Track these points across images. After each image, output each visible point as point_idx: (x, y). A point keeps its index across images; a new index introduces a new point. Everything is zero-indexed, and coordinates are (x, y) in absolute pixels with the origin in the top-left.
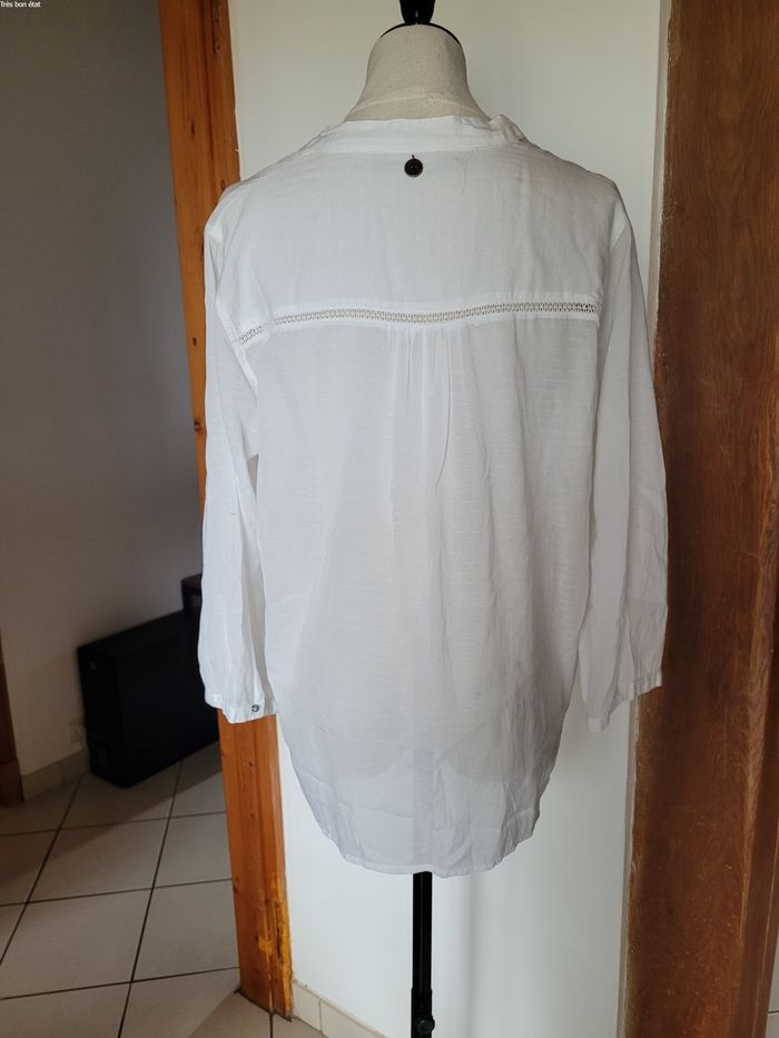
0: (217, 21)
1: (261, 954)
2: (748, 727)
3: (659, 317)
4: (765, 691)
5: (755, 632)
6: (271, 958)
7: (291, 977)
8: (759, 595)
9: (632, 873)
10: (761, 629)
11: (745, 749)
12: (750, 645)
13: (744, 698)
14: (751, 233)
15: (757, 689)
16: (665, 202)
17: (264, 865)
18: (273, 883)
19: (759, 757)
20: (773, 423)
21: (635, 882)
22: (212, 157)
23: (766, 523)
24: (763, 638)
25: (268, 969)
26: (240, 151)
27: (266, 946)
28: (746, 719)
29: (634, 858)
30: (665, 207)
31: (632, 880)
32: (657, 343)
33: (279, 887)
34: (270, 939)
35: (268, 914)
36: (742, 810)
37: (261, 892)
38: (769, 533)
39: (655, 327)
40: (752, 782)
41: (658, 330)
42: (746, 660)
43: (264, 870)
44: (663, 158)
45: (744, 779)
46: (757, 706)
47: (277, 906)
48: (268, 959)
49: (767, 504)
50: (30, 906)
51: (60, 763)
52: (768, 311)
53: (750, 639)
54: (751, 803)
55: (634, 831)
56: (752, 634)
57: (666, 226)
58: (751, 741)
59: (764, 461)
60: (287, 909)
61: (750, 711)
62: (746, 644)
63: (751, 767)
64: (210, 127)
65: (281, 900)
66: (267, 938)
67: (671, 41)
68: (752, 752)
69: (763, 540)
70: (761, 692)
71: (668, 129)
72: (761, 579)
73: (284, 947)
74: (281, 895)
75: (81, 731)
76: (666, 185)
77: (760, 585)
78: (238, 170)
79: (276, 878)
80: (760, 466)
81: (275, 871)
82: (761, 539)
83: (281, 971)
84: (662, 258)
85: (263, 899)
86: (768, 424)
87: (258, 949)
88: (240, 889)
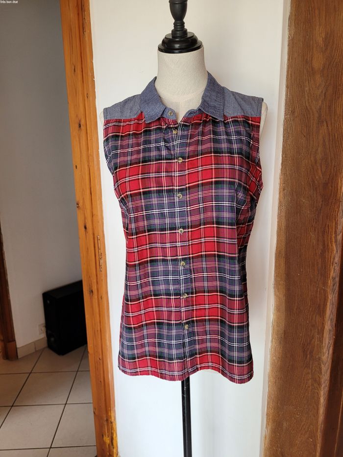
0: (84, 18)
1: (104, 443)
2: (321, 373)
3: (282, 166)
4: (330, 356)
5: (326, 327)
6: (109, 445)
7: (117, 455)
8: (328, 309)
9: (265, 434)
10: (329, 326)
11: (320, 384)
12: (323, 334)
13: (320, 359)
14: (327, 126)
15: (326, 355)
16: (286, 109)
17: (106, 404)
18: (109, 413)
19: (327, 389)
20: (336, 224)
21: (267, 439)
22: (83, 82)
23: (332, 274)
24: (330, 330)
25: (108, 450)
26: (95, 79)
27: (107, 440)
28: (320, 369)
29: (267, 427)
30: (285, 111)
31: (266, 437)
32: (281, 179)
33: (112, 414)
34: (108, 437)
35: (108, 425)
36: (317, 412)
37: (104, 416)
38: (334, 279)
39: (279, 171)
40: (323, 401)
41: (281, 173)
42: (321, 340)
43: (106, 406)
44: (284, 86)
45: (319, 398)
46: (326, 363)
47: (111, 423)
48: (107, 446)
49: (333, 264)
50: (13, 407)
51: (34, 343)
52: (335, 167)
53: (323, 331)
54: (322, 410)
55: (267, 415)
56: (324, 328)
57: (286, 121)
58: (323, 381)
59: (331, 242)
60: (116, 425)
61: (322, 365)
62: (322, 332)
63: (322, 393)
64: (82, 68)
65: (113, 421)
66: (107, 436)
67: (290, 26)
68: (323, 386)
69: (330, 282)
70: (328, 357)
71: (288, 72)
72: (329, 301)
73: (114, 442)
74: (113, 418)
75: (44, 329)
76: (286, 100)
77: (328, 304)
78: (95, 88)
79: (111, 411)
80: (330, 245)
81: (110, 407)
82: (329, 282)
83: (113, 452)
84: (284, 137)
85: (105, 419)
86: (334, 224)
87: (104, 441)
88: (96, 413)
